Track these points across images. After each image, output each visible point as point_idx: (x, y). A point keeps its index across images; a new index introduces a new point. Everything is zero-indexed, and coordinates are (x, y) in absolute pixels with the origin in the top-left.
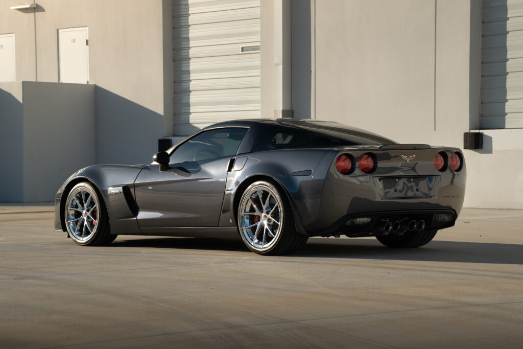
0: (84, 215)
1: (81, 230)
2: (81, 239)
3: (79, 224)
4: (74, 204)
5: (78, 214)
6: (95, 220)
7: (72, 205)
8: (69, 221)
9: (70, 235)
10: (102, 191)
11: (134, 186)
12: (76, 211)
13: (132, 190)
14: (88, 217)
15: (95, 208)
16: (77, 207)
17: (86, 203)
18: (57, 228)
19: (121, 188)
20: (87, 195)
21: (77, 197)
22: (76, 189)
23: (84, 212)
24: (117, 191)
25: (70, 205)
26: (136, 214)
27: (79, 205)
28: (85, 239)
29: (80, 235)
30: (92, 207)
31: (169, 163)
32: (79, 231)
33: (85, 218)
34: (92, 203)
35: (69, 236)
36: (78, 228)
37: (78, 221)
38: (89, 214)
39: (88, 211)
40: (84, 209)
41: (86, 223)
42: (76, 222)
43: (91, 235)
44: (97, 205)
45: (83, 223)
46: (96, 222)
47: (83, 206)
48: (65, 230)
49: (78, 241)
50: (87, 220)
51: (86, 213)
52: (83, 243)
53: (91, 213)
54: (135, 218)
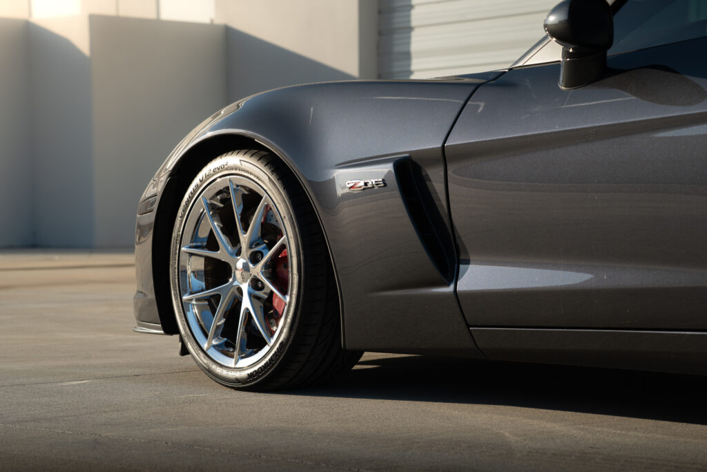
0: (238, 274)
1: (228, 332)
2: (230, 362)
3: (221, 308)
4: (203, 234)
5: (218, 273)
6: (284, 293)
7: (195, 236)
8: (185, 297)
9: (190, 347)
10: (311, 183)
11: (444, 156)
12: (207, 259)
13: (435, 176)
14: (256, 284)
15: (283, 247)
16: (212, 244)
17: (245, 229)
18: (143, 319)
19: (388, 168)
20: (252, 199)
21: (212, 207)
22: (208, 176)
23: (240, 263)
24: (371, 182)
25: (187, 237)
26: (451, 275)
27: (222, 239)
28: (246, 365)
29: (227, 348)
30: (270, 247)
31: (611, 53)
32: (223, 335)
33: (245, 287)
34: (270, 232)
35: (185, 351)
36: (218, 321)
37: (217, 298)
38: (257, 270)
39: (255, 259)
40: (239, 253)
41: (246, 303)
42: (213, 302)
43: (266, 349)
44: (289, 237)
45: (237, 303)
46: (287, 302)
47: (235, 241)
48: (170, 327)
49: (219, 370)
50: (250, 295)
51: (246, 268)
52: (238, 380)
53: (266, 266)
54: (450, 289)
